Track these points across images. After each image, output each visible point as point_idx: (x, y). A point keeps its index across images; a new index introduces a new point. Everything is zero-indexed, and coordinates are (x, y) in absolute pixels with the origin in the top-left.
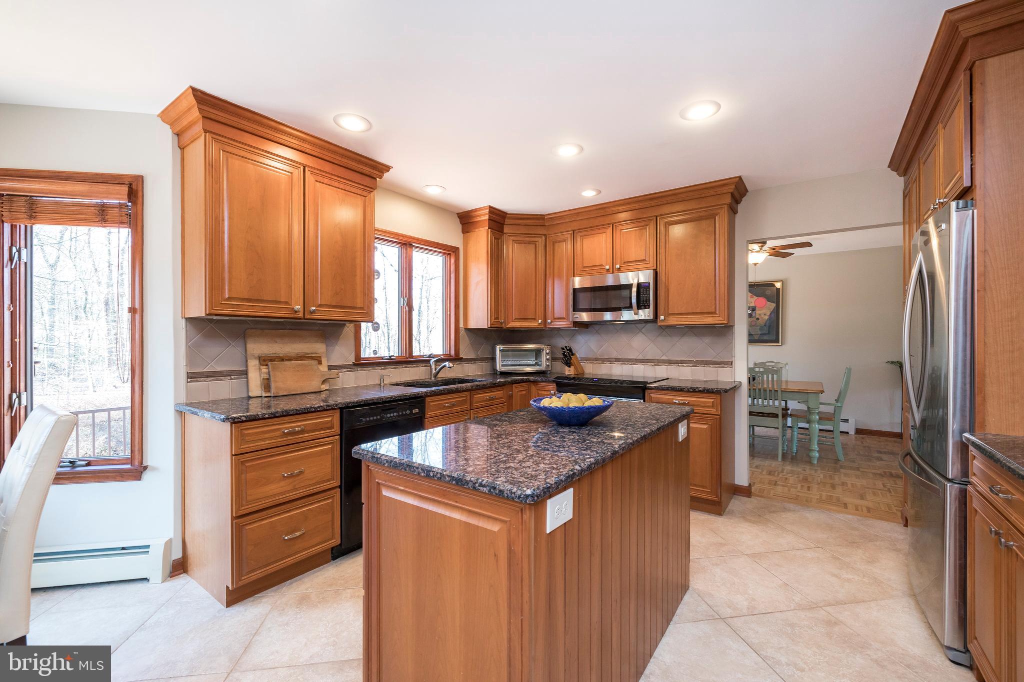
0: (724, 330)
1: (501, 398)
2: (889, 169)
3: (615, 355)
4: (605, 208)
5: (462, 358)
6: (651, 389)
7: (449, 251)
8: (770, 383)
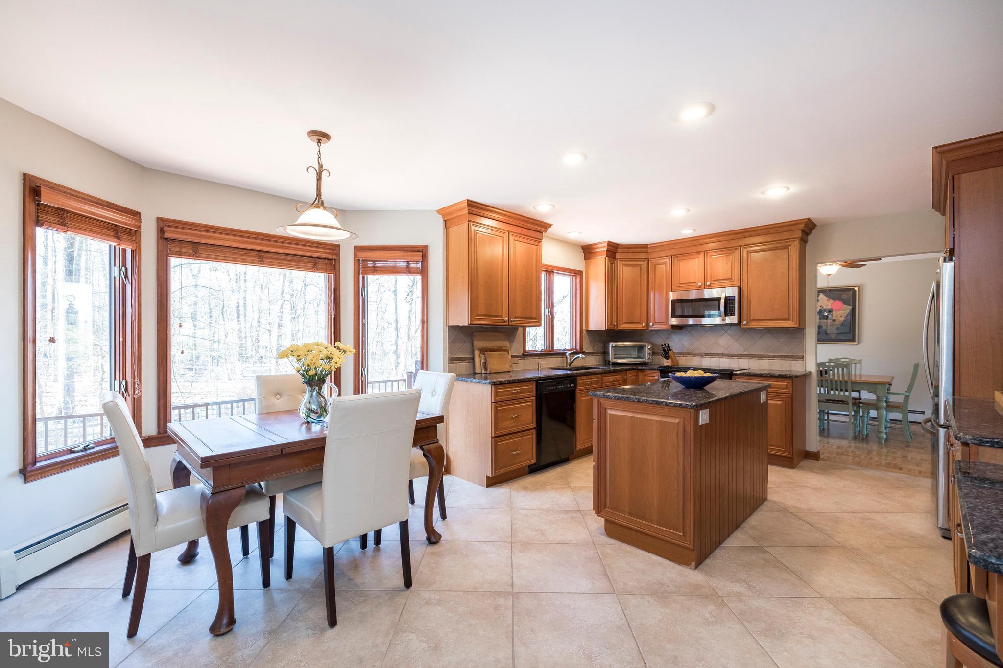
0: (798, 332)
1: (619, 381)
2: (934, 210)
3: (704, 350)
4: (698, 240)
5: (584, 352)
6: (737, 375)
7: (576, 273)
8: (841, 375)
